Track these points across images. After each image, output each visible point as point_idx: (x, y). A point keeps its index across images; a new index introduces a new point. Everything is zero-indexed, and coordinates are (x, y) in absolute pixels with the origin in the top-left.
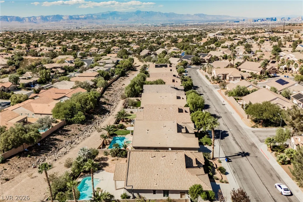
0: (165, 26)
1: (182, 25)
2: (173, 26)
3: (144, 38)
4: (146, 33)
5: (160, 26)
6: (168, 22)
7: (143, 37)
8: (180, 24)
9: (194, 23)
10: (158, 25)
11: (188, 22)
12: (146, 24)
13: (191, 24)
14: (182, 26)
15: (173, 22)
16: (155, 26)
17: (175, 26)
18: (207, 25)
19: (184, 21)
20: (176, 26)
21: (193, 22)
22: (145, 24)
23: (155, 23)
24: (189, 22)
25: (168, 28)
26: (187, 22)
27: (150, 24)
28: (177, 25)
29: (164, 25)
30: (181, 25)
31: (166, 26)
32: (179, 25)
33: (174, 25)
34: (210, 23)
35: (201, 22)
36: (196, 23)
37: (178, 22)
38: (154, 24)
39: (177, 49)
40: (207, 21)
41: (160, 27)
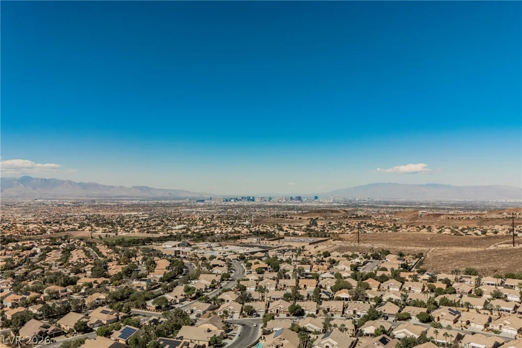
0: (79, 206)
1: (112, 204)
2: (95, 206)
3: (34, 249)
4: (39, 231)
5: (69, 205)
6: (86, 198)
7: (33, 246)
8: (107, 202)
9: (133, 200)
10: (65, 203)
11: (122, 200)
12: (41, 201)
13: (127, 203)
14: (111, 206)
15: (95, 199)
16: (60, 205)
17: (98, 206)
18: (155, 206)
19: (115, 197)
20: (101, 205)
21: (131, 200)
22: (39, 201)
23: (59, 200)
24: (123, 198)
25: (85, 210)
26: (120, 198)
27: (49, 201)
28: (102, 203)
29: (77, 205)
30: (109, 204)
31: (81, 206)
32: (105, 205)
33: (96, 204)
34: (159, 202)
35: (144, 200)
36: (137, 202)
37: (103, 198)
38: (57, 201)
40: (154, 199)
41: (69, 208)
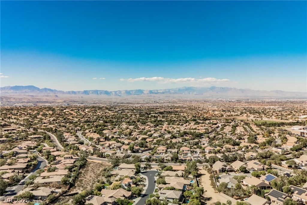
0: (240, 102)
1: (258, 101)
2: (249, 102)
3: (218, 124)
4: (220, 115)
5: (235, 102)
6: (244, 98)
7: (217, 123)
8: (256, 100)
9: (271, 99)
10: (233, 101)
11: (264, 99)
12: (221, 99)
13: (268, 100)
14: (258, 102)
15: (249, 98)
16: (230, 102)
17: (250, 102)
18: (286, 103)
19: (261, 97)
20: (252, 102)
21: (270, 99)
22: (219, 99)
23: (230, 98)
24: (265, 98)
25: (243, 105)
26: (264, 98)
27: (225, 99)
28: (253, 101)
29: (239, 101)
30: (257, 101)
31: (241, 102)
32: (255, 102)
33: (249, 101)
34: (288, 100)
35: (279, 99)
36: (274, 100)
37: (253, 98)
38: (228, 99)
39: (260, 163)
40: (285, 98)
41: (235, 103)
